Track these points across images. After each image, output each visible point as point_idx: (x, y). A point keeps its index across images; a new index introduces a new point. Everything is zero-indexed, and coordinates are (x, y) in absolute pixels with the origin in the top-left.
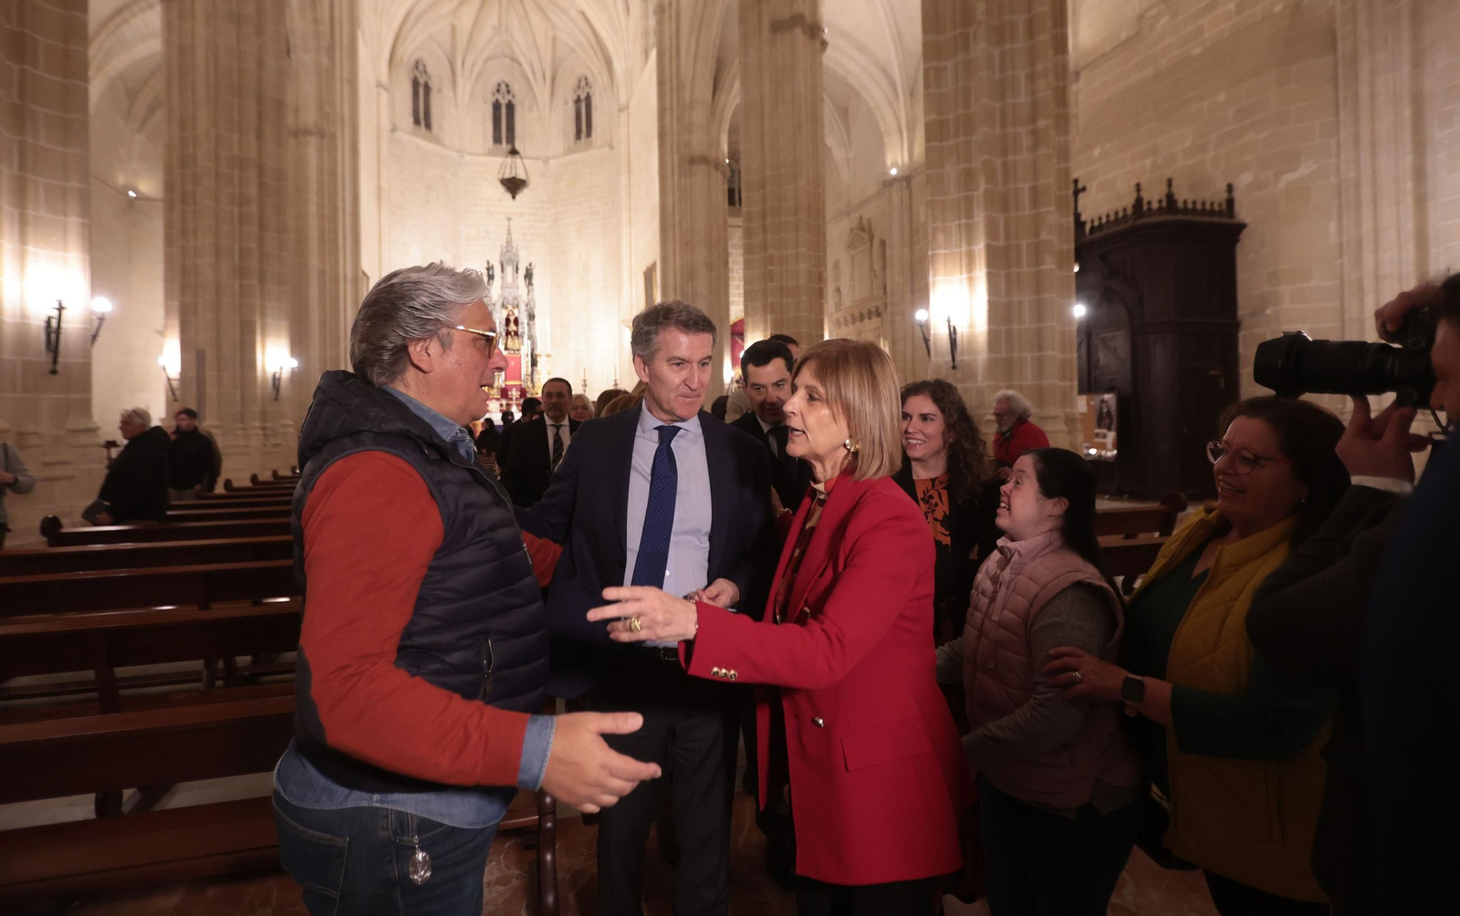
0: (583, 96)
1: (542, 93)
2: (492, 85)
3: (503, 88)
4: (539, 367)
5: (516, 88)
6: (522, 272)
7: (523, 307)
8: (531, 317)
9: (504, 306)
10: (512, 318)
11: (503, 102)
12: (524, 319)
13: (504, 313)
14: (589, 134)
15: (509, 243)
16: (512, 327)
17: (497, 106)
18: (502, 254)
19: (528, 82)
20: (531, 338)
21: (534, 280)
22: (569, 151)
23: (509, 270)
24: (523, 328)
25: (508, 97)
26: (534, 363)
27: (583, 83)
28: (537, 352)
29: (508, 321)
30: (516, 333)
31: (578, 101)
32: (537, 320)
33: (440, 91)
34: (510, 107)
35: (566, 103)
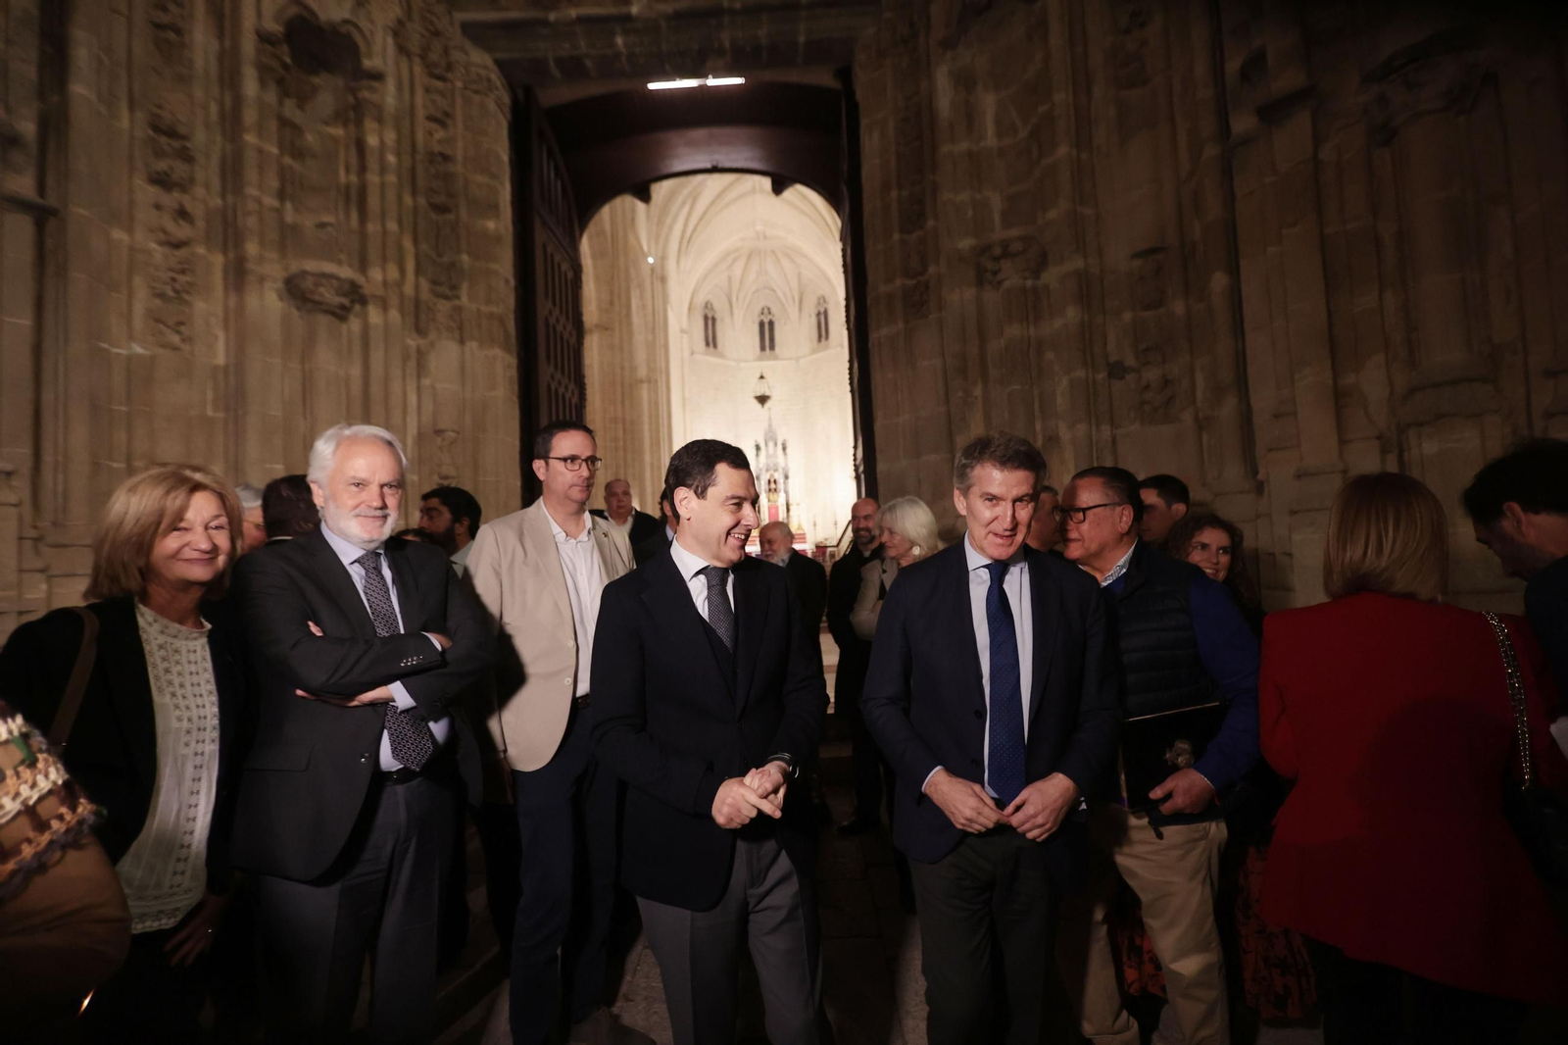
0: (822, 310)
1: (793, 310)
2: (758, 310)
3: (766, 311)
4: (791, 513)
5: (774, 310)
6: (780, 447)
7: (780, 470)
8: (786, 477)
9: (767, 470)
10: (772, 480)
11: (766, 321)
12: (781, 481)
13: (768, 477)
14: (827, 338)
15: (770, 426)
16: (773, 486)
17: (762, 324)
18: (766, 434)
19: (782, 303)
20: (786, 492)
21: (788, 450)
22: (814, 351)
23: (771, 444)
24: (781, 486)
25: (769, 317)
26: (788, 510)
27: (822, 301)
28: (791, 502)
29: (769, 482)
30: (775, 490)
31: (819, 314)
32: (790, 480)
33: (722, 320)
34: (771, 323)
35: (810, 316)
